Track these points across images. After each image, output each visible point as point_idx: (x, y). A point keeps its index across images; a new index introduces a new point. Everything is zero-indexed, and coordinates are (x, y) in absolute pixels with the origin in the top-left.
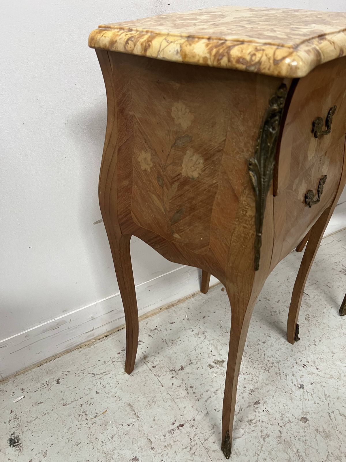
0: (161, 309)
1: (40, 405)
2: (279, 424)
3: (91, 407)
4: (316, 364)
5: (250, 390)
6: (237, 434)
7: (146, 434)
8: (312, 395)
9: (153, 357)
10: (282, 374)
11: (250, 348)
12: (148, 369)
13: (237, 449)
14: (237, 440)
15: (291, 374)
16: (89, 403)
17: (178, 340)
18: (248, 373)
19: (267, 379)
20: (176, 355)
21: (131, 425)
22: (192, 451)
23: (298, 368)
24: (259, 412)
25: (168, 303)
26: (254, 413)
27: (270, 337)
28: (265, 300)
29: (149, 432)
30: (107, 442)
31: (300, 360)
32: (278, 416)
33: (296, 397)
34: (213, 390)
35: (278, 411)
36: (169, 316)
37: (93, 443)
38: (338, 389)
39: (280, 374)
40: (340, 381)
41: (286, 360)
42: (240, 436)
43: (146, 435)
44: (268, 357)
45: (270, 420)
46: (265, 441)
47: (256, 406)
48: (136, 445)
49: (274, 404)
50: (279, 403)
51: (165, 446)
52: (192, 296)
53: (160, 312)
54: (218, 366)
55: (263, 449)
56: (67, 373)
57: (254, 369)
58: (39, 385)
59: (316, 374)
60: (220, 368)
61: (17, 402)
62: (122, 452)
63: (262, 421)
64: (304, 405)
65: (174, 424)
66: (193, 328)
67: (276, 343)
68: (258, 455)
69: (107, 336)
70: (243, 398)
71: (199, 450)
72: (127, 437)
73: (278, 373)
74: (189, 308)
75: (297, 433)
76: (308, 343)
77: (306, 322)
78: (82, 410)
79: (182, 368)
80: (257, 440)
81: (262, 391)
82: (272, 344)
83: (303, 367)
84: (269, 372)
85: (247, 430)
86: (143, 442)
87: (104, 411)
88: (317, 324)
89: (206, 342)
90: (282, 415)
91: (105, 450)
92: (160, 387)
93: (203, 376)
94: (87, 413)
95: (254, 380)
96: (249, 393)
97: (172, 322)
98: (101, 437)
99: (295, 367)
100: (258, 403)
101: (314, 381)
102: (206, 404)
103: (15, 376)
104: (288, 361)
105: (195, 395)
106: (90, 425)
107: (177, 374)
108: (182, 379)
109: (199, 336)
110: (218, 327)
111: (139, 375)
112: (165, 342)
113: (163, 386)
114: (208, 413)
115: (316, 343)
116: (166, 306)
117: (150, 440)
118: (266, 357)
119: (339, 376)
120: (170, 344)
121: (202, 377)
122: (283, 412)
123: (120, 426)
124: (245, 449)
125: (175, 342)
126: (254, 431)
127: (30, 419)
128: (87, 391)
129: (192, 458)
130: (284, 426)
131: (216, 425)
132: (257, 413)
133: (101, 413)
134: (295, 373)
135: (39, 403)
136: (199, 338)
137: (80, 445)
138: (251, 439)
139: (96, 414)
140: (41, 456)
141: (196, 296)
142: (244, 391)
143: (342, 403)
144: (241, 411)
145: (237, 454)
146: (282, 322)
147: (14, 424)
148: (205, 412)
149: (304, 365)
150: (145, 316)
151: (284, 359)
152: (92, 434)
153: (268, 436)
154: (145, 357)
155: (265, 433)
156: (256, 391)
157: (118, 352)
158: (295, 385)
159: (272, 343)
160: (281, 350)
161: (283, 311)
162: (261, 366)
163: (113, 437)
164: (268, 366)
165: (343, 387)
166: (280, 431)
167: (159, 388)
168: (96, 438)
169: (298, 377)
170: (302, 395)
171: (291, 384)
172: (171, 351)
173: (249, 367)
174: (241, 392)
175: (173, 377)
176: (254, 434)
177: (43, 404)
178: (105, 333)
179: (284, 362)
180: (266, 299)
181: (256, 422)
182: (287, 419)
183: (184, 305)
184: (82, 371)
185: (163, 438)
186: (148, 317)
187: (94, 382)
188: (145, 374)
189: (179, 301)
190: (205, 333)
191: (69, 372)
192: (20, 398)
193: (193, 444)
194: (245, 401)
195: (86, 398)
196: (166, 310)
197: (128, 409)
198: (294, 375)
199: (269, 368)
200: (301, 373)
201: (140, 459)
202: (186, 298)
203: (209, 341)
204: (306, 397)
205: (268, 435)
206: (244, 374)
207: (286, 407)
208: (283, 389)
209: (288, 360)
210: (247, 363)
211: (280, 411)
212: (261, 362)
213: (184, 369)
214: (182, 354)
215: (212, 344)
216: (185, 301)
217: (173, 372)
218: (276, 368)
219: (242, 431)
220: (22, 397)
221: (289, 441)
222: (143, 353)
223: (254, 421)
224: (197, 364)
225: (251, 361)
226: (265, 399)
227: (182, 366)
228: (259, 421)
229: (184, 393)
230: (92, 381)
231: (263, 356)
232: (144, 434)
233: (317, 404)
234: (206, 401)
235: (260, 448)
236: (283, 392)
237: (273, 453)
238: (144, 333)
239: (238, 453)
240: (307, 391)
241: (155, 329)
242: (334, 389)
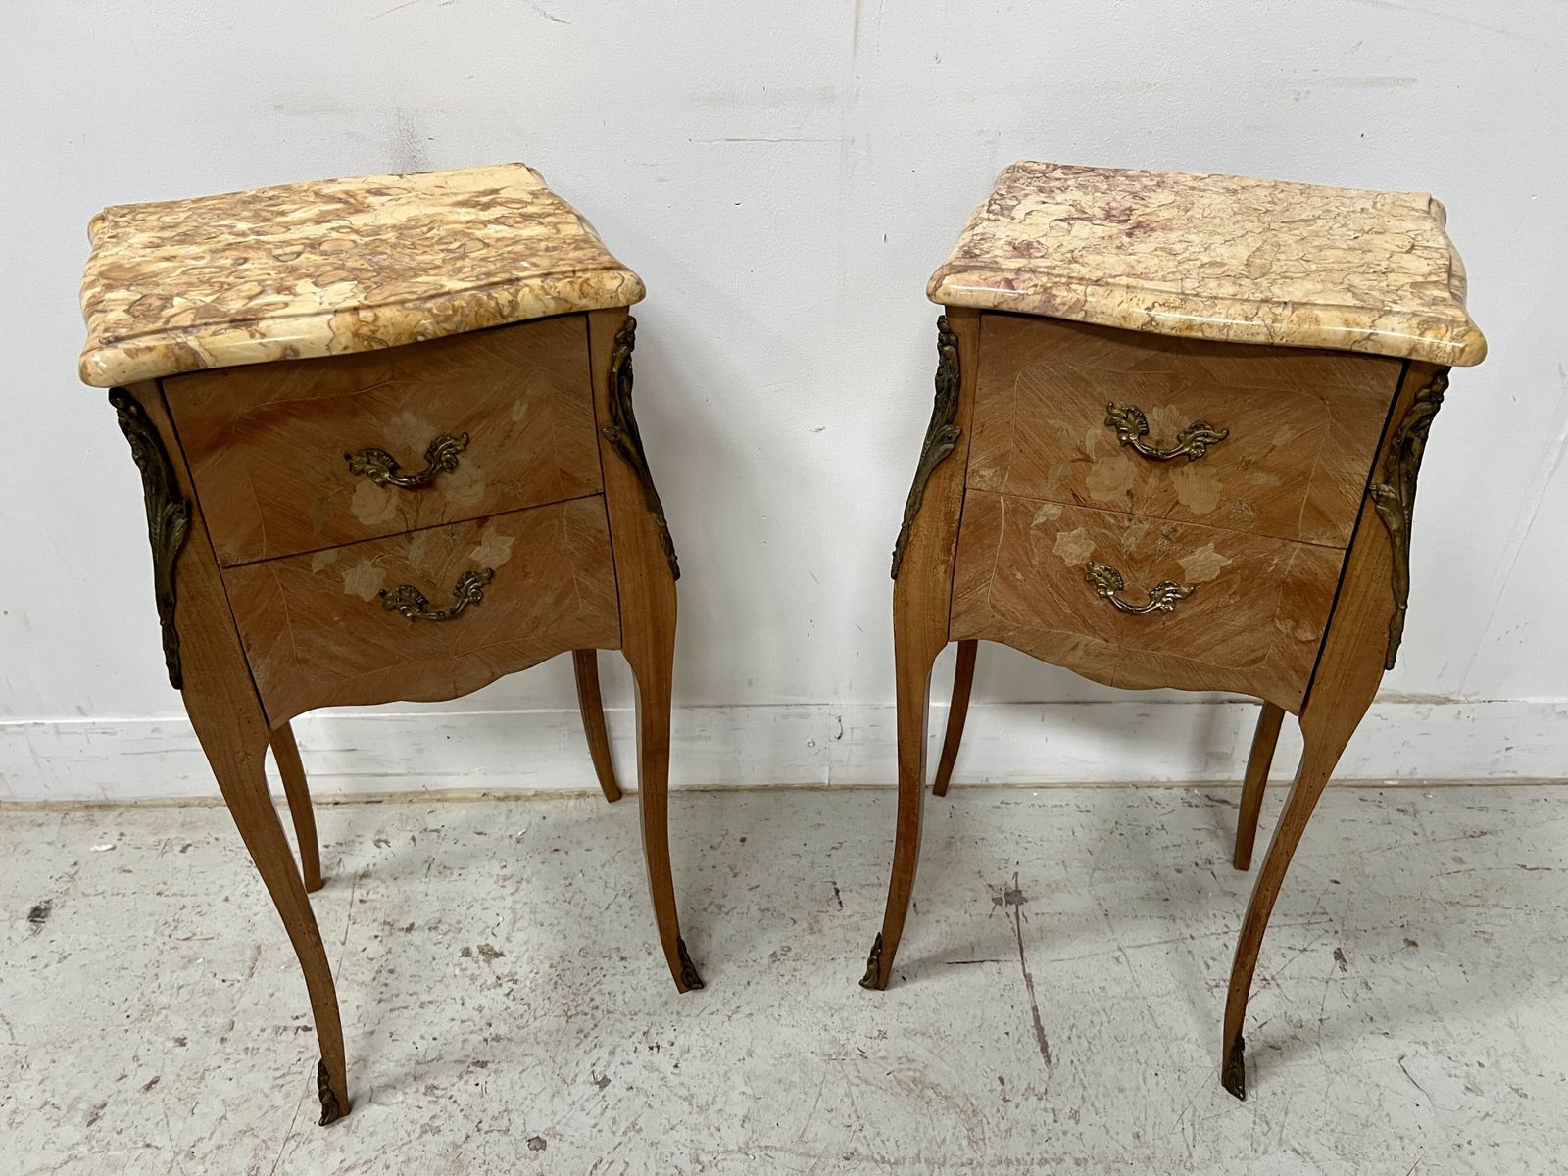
0: (484, 794)
1: (127, 875)
2: (481, 1122)
3: (195, 918)
4: (687, 1056)
5: (494, 1034)
6: (387, 1096)
7: (237, 1010)
8: (606, 1108)
9: (379, 882)
10: (590, 1039)
11: (582, 954)
12: (349, 899)
13: (358, 1121)
14: (375, 1107)
15: (607, 1048)
16: (199, 910)
17: (456, 872)
18: (524, 1002)
19: (549, 1033)
20: (425, 899)
21: (228, 983)
22: (281, 1082)
23: (638, 1045)
24: (466, 1082)
25: (510, 788)
26: (455, 1079)
27: (649, 953)
28: (728, 870)
29: (245, 1012)
30: (167, 989)
31: (661, 1030)
32: (495, 1108)
33: (570, 1094)
34: (425, 997)
35: (504, 1101)
36: (488, 816)
37: (145, 978)
38: (675, 1126)
39: (585, 1036)
40: (696, 1116)
41: (630, 1017)
42: (388, 1103)
43: (233, 1013)
44: (600, 990)
45: (471, 1107)
46: (421, 1136)
47: (472, 1069)
48: (203, 1019)
49: (511, 1083)
50: (523, 1086)
51: (247, 1048)
52: (579, 795)
53: (479, 799)
54: (481, 958)
55: (405, 1148)
56: (211, 840)
57: (546, 1001)
58: (152, 840)
59: (661, 1075)
60: (482, 964)
61: (97, 851)
62: (173, 1019)
63: (455, 1102)
64: (569, 1116)
65: (297, 1018)
66: (511, 860)
67: (647, 972)
68: (384, 1153)
69: (337, 803)
70: (464, 1041)
71: (294, 1086)
72: (204, 998)
73: (586, 1032)
74: (544, 818)
75: (496, 1159)
76: (720, 1007)
77: (766, 961)
78: (177, 917)
79: (410, 929)
80: (409, 1127)
81: (513, 1048)
82: (636, 972)
83: (651, 1048)
84: (567, 1022)
85: (409, 1101)
86: (219, 1021)
87: (209, 936)
88: (787, 978)
89: (509, 901)
90: (505, 1111)
91: (153, 1000)
92: (338, 942)
93: (434, 963)
94: (180, 927)
95: (520, 1022)
96: (486, 1040)
97: (479, 831)
98: (165, 978)
99: (634, 1039)
100: (483, 1065)
101: (643, 1086)
102: (387, 1015)
103: (132, 806)
104: (632, 1019)
105: (383, 989)
106: (167, 947)
107: (391, 934)
108: (390, 948)
109: (506, 883)
110: (563, 882)
111: (323, 902)
112: (429, 864)
113: (343, 944)
114: (372, 1033)
115: (735, 1016)
116: (501, 794)
117: (233, 1023)
118: (595, 989)
119: (708, 1106)
120: (434, 871)
121: (431, 963)
122: (510, 1107)
123: (210, 975)
124: (372, 1129)
125: (448, 872)
126: (421, 1108)
127: (91, 891)
128: (213, 889)
129: (269, 1092)
130: (486, 1133)
131: (364, 1061)
132: (462, 1081)
133: (203, 937)
134: (619, 1049)
135: (125, 871)
136: (503, 886)
137: (123, 972)
138: (401, 1118)
139: (190, 935)
140: (56, 957)
141: (587, 799)
142: (481, 1030)
143: (649, 1158)
144: (435, 1062)
145: (348, 1130)
146: (710, 936)
147: (62, 886)
148: (368, 1028)
149: (654, 1045)
150: (438, 797)
151: (627, 1013)
152: (156, 965)
153: (438, 1130)
154: (365, 875)
155: (437, 1123)
156: (504, 1042)
157: (327, 843)
158: (593, 1072)
159: (639, 967)
160: (644, 993)
161: (738, 914)
162: (565, 1001)
163: (180, 988)
164: (580, 1009)
165: (689, 1130)
166: (468, 1137)
167: (335, 943)
168: (156, 975)
169: (618, 1060)
170: (585, 1097)
171: (588, 1067)
172: (422, 887)
173: (539, 992)
174: (473, 1027)
175: (376, 937)
176: (415, 1114)
177: (130, 875)
178: (337, 794)
179: (622, 1018)
180: (732, 870)
181: (442, 1096)
182: (505, 1122)
183: (542, 807)
184: (239, 850)
185: (257, 1031)
186: (446, 800)
187: (239, 879)
188: (337, 908)
189: (538, 795)
190: (525, 883)
191: (216, 839)
192: (105, 847)
193: (294, 1069)
194: (462, 1048)
195: (202, 899)
196: (494, 802)
197: (249, 953)
198: (612, 1053)
199: (577, 1014)
200: (632, 1057)
201: (189, 1045)
202: (561, 794)
203: (515, 902)
204: (589, 1106)
205: (440, 1131)
206: (514, 999)
207: (528, 1102)
208: (560, 1068)
209: (635, 1018)
210: (544, 981)
211: (509, 1102)
212: (575, 994)
213: (412, 932)
214: (437, 903)
215: (514, 911)
216: (552, 799)
217: (387, 927)
218: (591, 1021)
219: (400, 1097)
220: (109, 846)
221: (466, 1162)
222: (368, 865)
223: (438, 1092)
224: (445, 934)
225: (556, 983)
226: (504, 1066)
227: (413, 924)
228: (450, 1097)
229: (368, 976)
230: (236, 874)
231: (591, 984)
232: (235, 1008)
233: (595, 1130)
234: (391, 1011)
235: (400, 1143)
236: (553, 1072)
237: (414, 1165)
238: (408, 828)
239: (353, 1128)
240: (604, 1096)
241: (437, 831)
242: (666, 1122)
